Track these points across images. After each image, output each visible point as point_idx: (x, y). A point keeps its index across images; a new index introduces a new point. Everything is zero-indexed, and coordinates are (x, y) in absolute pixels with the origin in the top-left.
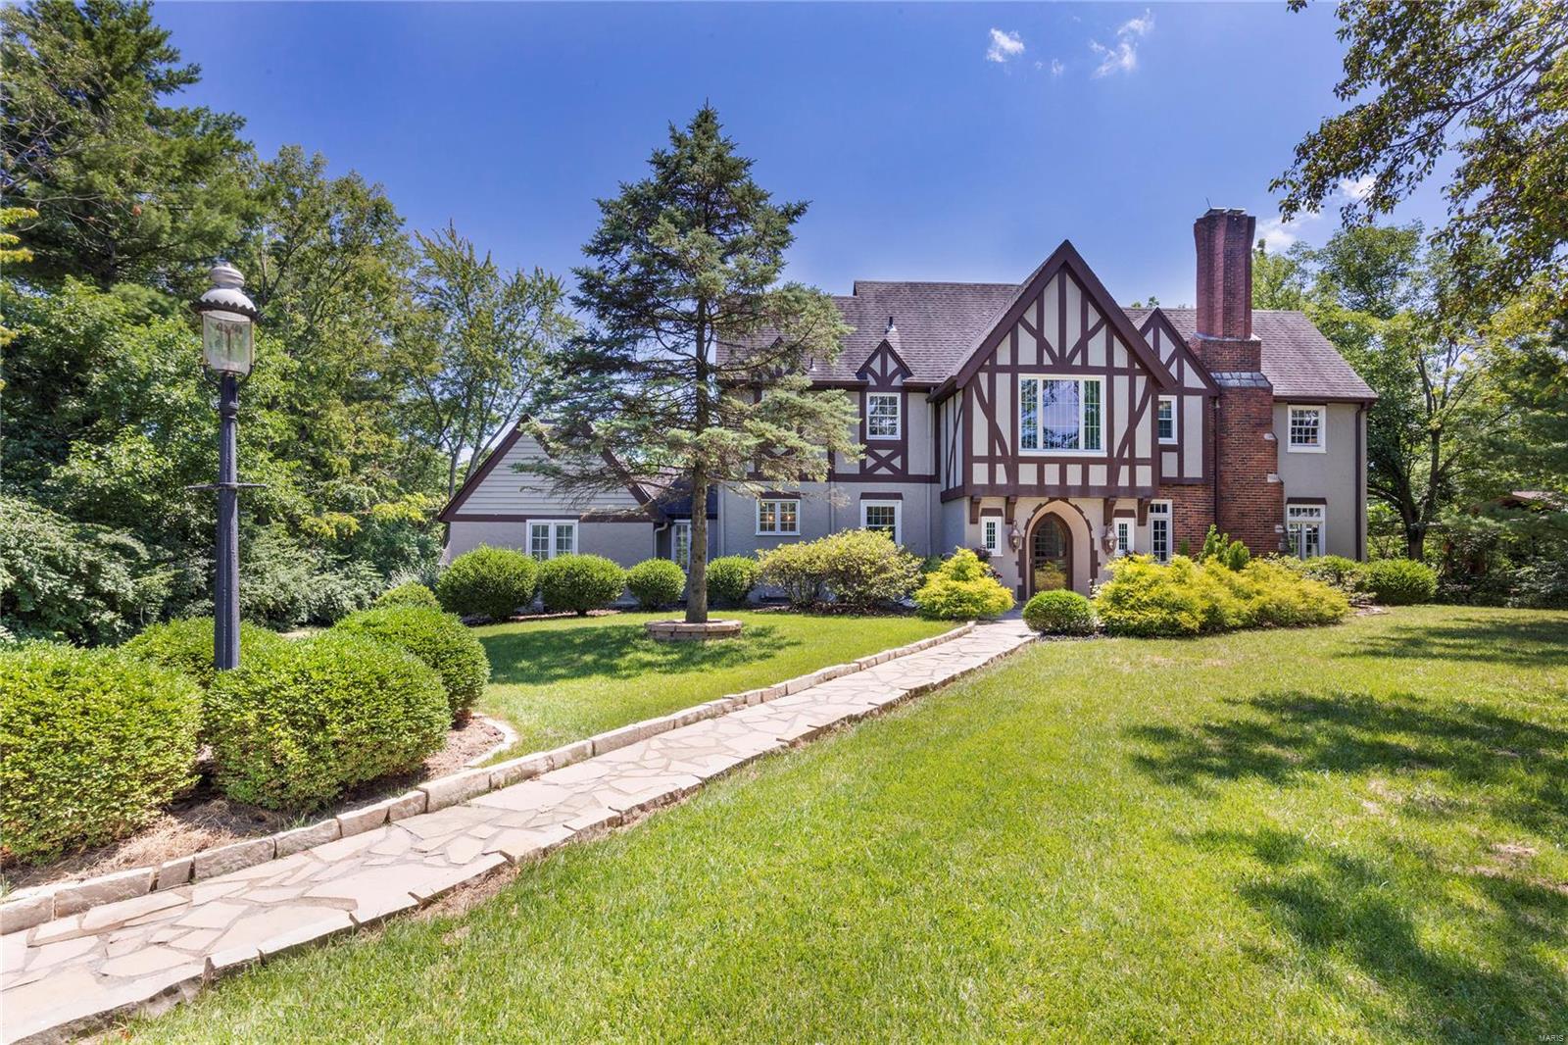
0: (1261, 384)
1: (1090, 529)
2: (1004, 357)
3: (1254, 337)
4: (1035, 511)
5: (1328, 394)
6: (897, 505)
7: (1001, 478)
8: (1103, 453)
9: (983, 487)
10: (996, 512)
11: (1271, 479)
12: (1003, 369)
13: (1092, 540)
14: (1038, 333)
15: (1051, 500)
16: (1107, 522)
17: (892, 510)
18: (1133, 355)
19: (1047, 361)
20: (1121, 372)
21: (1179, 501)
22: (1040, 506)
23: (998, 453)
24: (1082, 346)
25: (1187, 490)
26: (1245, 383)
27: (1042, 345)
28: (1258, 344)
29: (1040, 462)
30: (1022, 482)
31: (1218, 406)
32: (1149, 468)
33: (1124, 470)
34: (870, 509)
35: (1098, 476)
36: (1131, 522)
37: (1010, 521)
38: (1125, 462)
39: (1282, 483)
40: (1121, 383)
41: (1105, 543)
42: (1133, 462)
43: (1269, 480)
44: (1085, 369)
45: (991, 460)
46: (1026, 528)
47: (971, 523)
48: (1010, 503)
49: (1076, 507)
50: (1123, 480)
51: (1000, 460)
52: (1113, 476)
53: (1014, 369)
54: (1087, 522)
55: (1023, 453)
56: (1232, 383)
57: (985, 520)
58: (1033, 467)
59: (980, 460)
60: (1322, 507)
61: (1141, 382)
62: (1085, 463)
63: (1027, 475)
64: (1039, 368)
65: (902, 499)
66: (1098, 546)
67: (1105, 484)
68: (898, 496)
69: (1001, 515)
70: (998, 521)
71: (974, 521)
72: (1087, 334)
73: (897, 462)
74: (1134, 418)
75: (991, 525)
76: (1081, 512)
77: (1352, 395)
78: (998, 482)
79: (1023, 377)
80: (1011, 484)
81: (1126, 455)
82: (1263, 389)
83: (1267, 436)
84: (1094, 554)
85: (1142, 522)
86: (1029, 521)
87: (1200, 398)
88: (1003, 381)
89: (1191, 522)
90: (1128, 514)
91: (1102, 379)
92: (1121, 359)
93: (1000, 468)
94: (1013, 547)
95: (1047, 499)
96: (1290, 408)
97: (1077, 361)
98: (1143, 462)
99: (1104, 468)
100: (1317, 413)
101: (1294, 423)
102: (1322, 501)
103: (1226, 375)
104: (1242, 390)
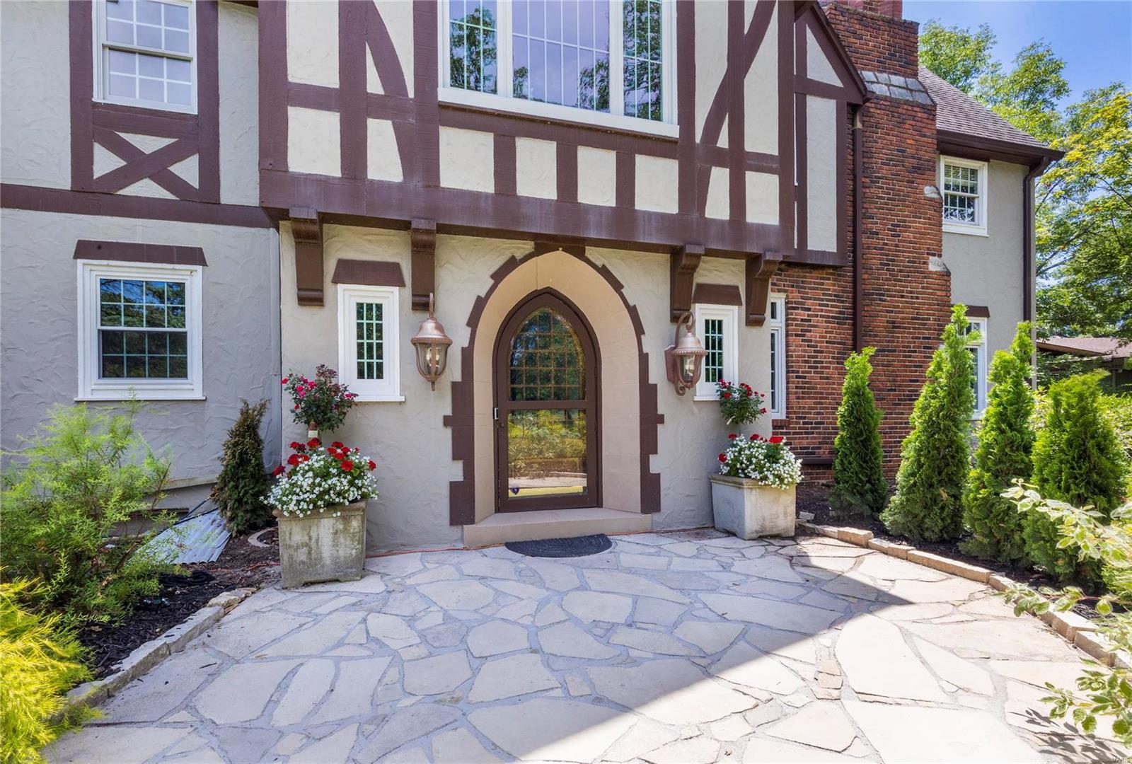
0: (921, 99)
1: (639, 331)
4: (498, 276)
6: (193, 279)
7: (385, 165)
8: (668, 127)
10: (385, 274)
11: (934, 265)
13: (644, 359)
15: (540, 248)
16: (679, 315)
17: (178, 291)
21: (795, 295)
22: (511, 264)
23: (374, 85)
25: (811, 278)
26: (897, 93)
28: (912, 26)
29: (504, 129)
30: (451, 178)
31: (859, 125)
33: (719, 178)
35: (657, 188)
36: (731, 316)
37: (422, 303)
38: (720, 158)
39: (948, 274)
41: (675, 363)
42: (739, 161)
43: (934, 268)
45: (350, 105)
46: (473, 321)
47: (303, 301)
48: (424, 252)
49: (604, 272)
50: (717, 207)
51: (379, 108)
52: (693, 190)
54: (633, 312)
55: (452, 95)
56: (880, 90)
57: (347, 296)
58: (483, 143)
59: (315, 98)
60: (983, 321)
62: (626, 148)
63: (465, 164)
65: (202, 262)
66: (657, 373)
67: (674, 209)
68: (193, 256)
69: (401, 283)
70: (392, 299)
71: (311, 296)
73: (188, 170)
74: (741, 48)
75: (369, 315)
76: (617, 286)
78: (373, 174)
80: (417, 183)
81: (723, 142)
82: (923, 107)
83: (929, 191)
84: (648, 393)
85: (754, 318)
86: (480, 304)
87: (832, 104)
89: (815, 335)
90: (724, 295)
93: (381, 133)
94: (431, 374)
95: (528, 245)
96: (944, 160)
98: (761, 163)
99: (671, 168)
100: (974, 172)
102: (983, 312)
103: (871, 72)
104: (894, 103)
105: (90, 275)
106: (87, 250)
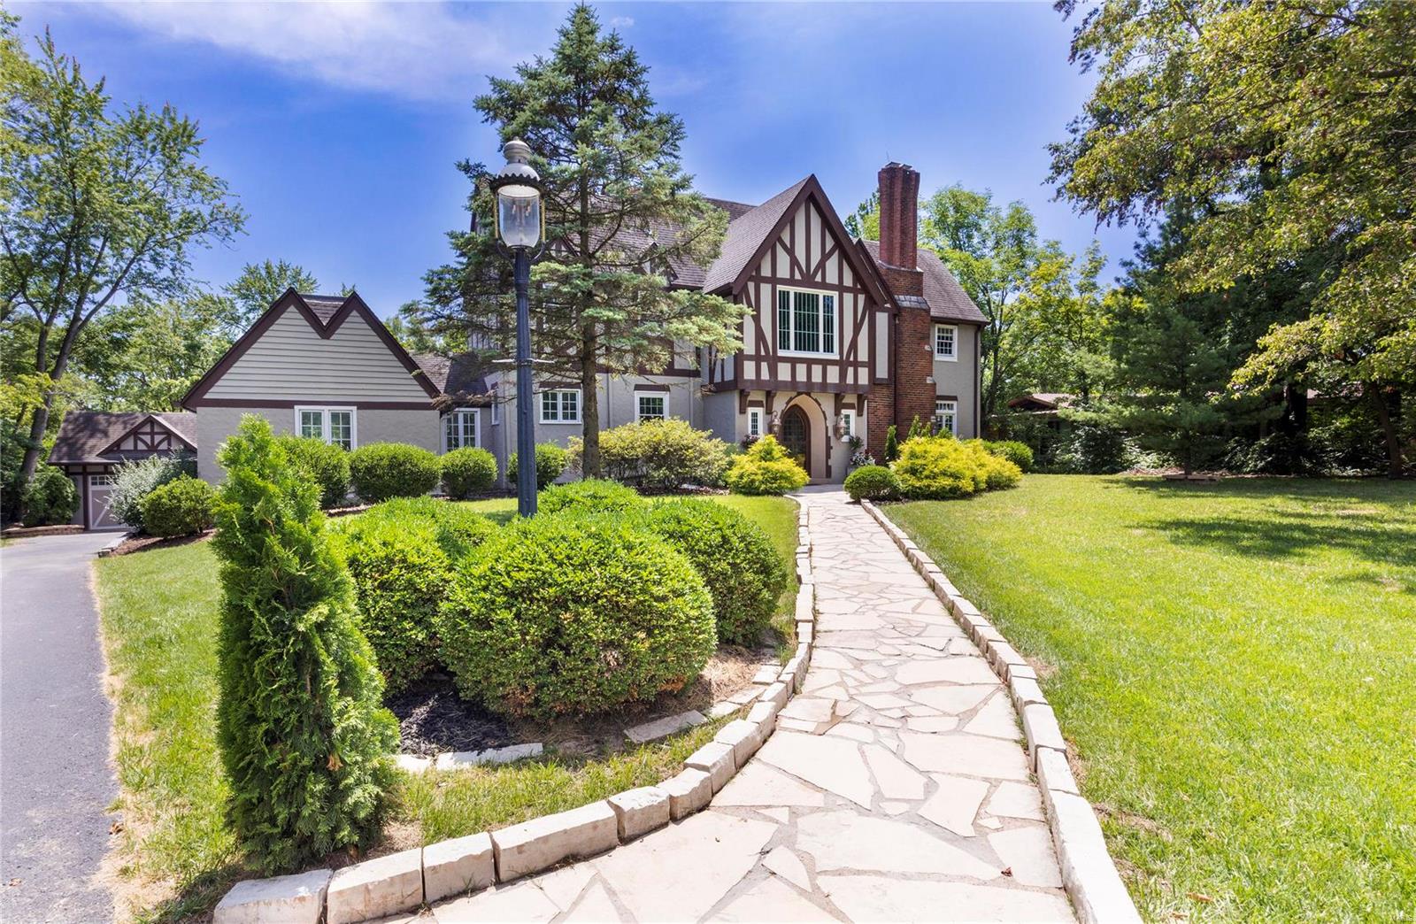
0: (924, 306)
1: (826, 419)
2: (766, 271)
3: (919, 269)
4: (788, 403)
5: (960, 317)
6: (665, 396)
7: (765, 375)
8: (835, 356)
9: (751, 381)
10: (759, 404)
11: (929, 380)
12: (766, 280)
13: (827, 428)
14: (790, 251)
15: (799, 394)
16: (837, 413)
17: (660, 401)
18: (857, 277)
19: (798, 276)
20: (848, 290)
22: (791, 399)
23: (763, 353)
24: (822, 265)
26: (914, 305)
27: (794, 262)
28: (921, 274)
29: (794, 362)
30: (780, 378)
31: (898, 321)
32: (866, 370)
33: (851, 370)
34: (641, 399)
35: (833, 375)
36: (852, 413)
37: (769, 412)
38: (851, 364)
39: (935, 384)
40: (848, 297)
41: (836, 429)
42: (856, 364)
43: (928, 382)
44: (824, 285)
45: (757, 359)
46: (781, 417)
47: (741, 413)
48: (770, 396)
49: (816, 402)
50: (850, 380)
51: (764, 359)
52: (843, 375)
53: (774, 280)
54: (824, 412)
55: (781, 353)
56: (906, 304)
57: (750, 410)
58: (788, 366)
59: (749, 358)
60: (955, 403)
61: (861, 298)
62: (825, 363)
63: (784, 373)
64: (791, 281)
65: (669, 390)
66: (831, 433)
67: (837, 382)
68: (665, 388)
69: (762, 406)
70: (760, 411)
71: (743, 411)
72: (825, 257)
74: (857, 328)
75: (755, 415)
76: (820, 405)
77: (974, 318)
78: (762, 378)
79: (780, 287)
80: (772, 380)
81: (852, 359)
82: (924, 310)
83: (927, 348)
84: (828, 439)
85: (860, 414)
86: (783, 412)
87: (886, 314)
88: (766, 289)
89: (879, 413)
90: (850, 406)
91: (835, 295)
92: (848, 281)
93: (764, 366)
95: (795, 394)
96: (937, 326)
97: (818, 278)
98: (863, 364)
99: (836, 369)
100: (951, 331)
101: (939, 338)
102: (955, 398)
103: (902, 297)
104: (912, 309)
105: (639, 395)
106: (638, 387)
